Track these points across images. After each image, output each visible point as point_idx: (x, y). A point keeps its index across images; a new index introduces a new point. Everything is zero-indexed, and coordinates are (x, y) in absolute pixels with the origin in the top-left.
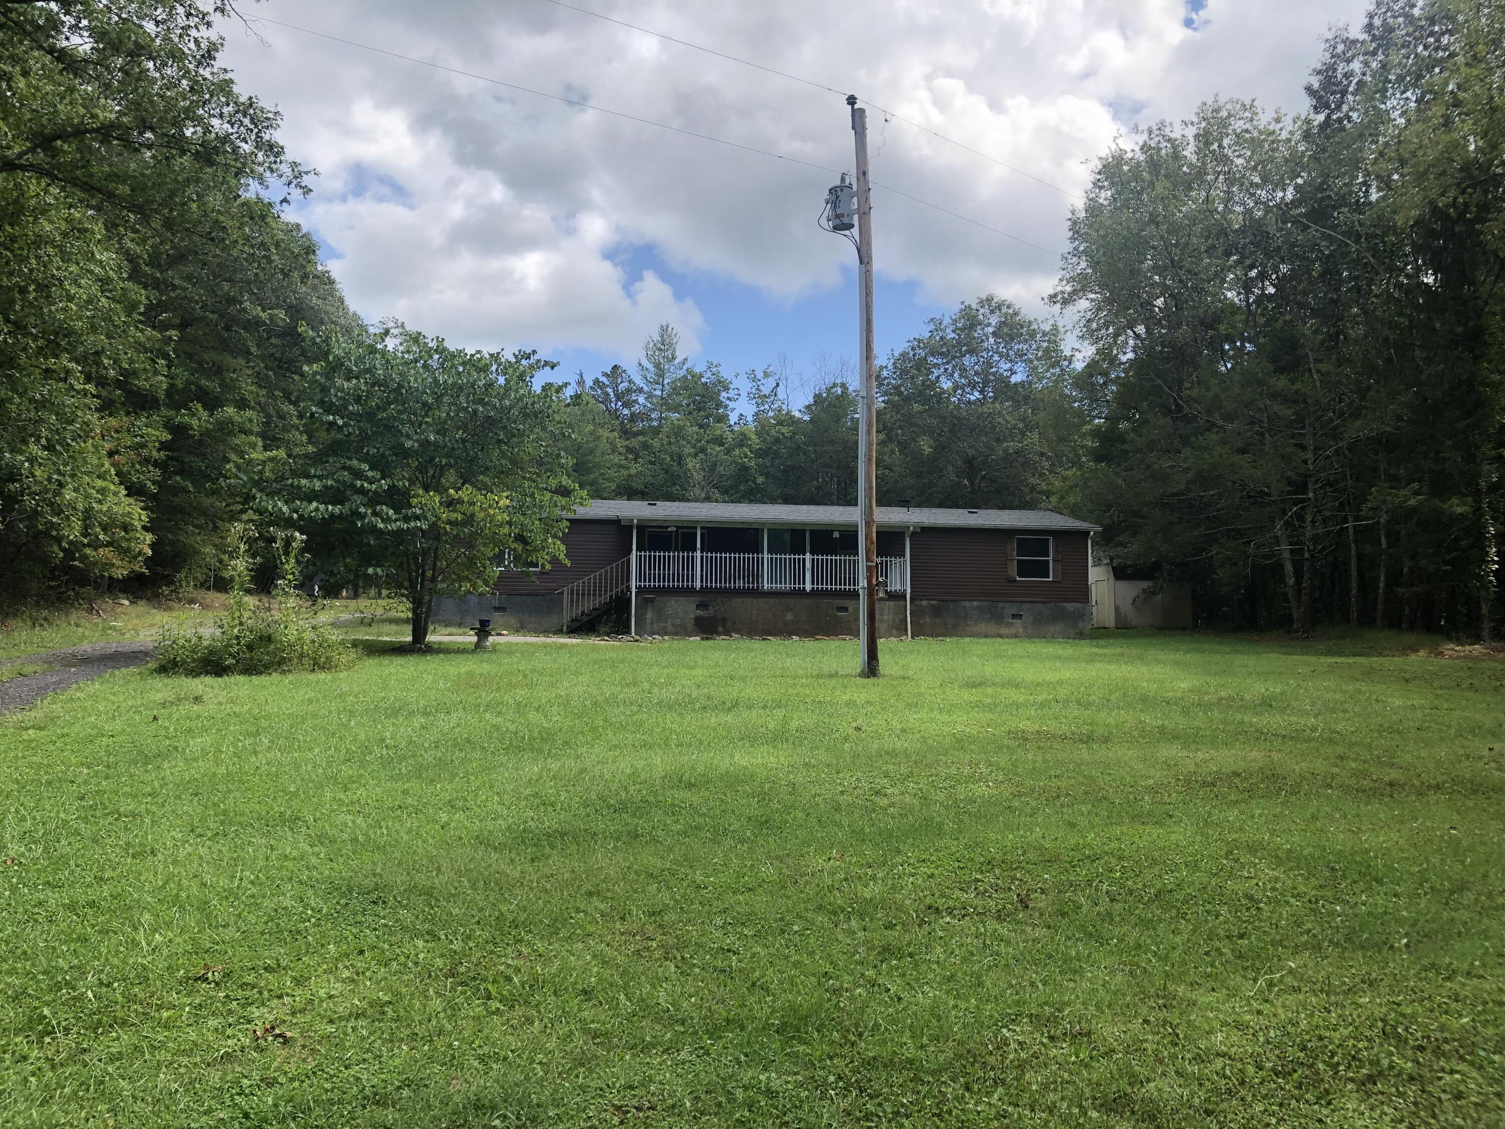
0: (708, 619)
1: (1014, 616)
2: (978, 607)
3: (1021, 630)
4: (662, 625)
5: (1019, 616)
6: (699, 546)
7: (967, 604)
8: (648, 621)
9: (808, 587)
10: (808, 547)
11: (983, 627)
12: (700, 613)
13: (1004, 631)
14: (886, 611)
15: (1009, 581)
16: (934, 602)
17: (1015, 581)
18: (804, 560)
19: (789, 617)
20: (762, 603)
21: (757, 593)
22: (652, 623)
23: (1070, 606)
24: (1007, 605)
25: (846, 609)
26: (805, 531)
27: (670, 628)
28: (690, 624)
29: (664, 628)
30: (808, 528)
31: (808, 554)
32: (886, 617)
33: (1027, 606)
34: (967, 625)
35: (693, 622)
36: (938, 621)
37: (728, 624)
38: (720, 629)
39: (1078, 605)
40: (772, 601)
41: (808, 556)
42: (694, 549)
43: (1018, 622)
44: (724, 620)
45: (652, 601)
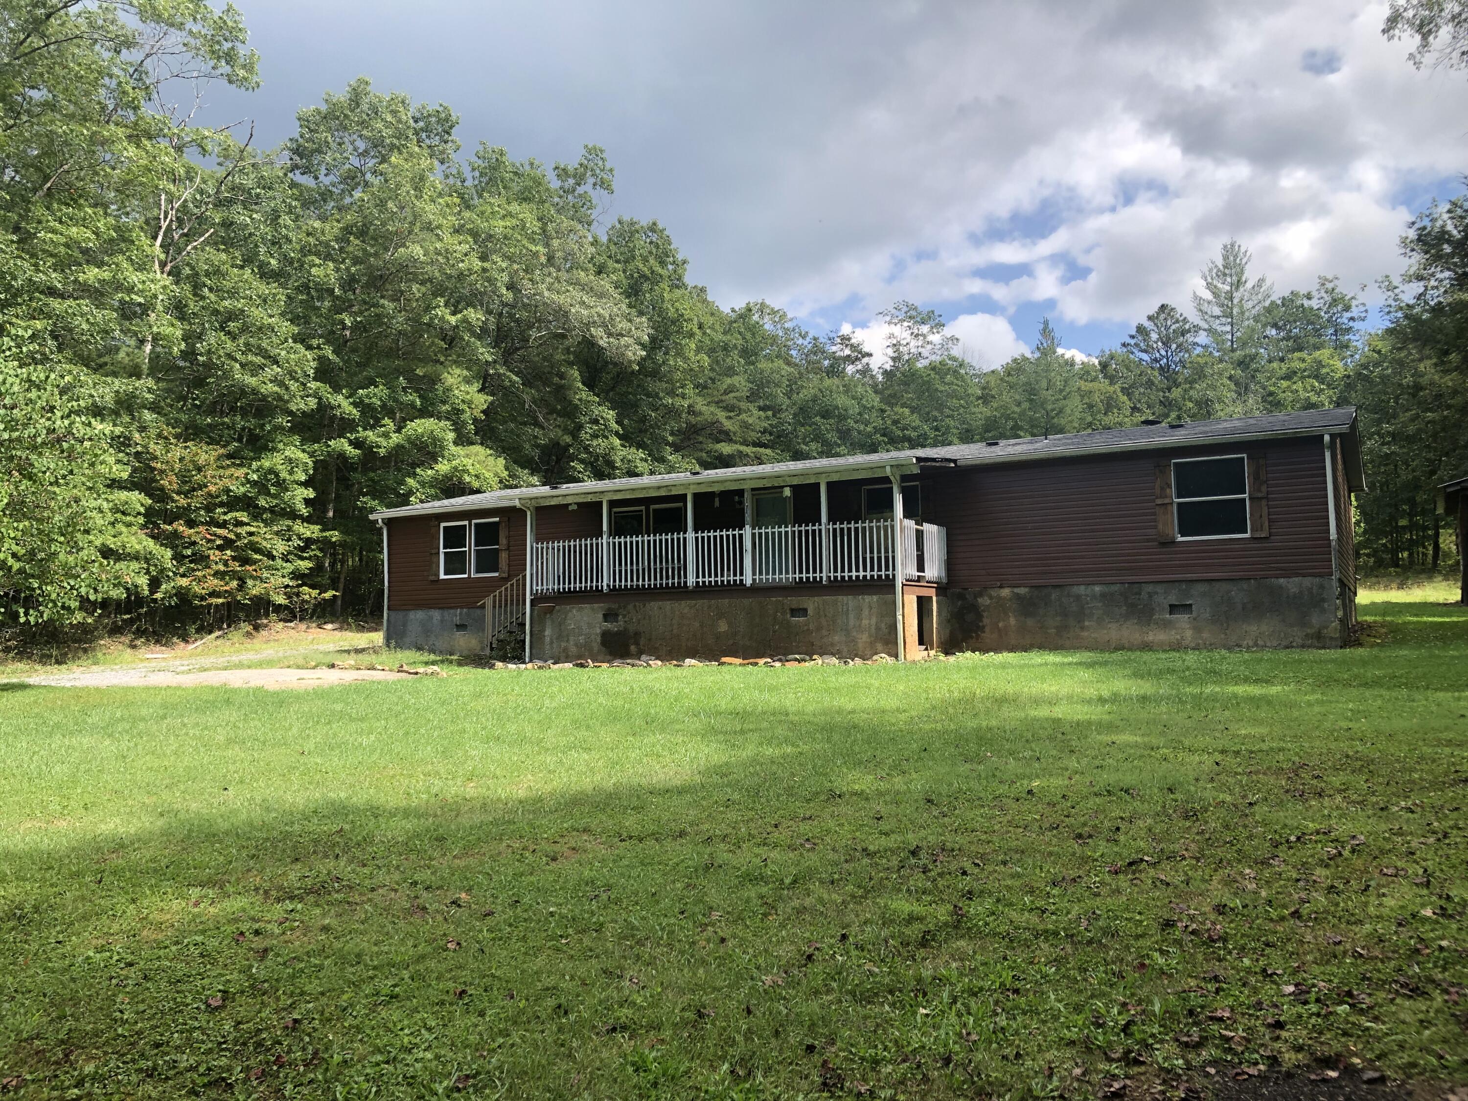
0: (618, 633)
1: (1173, 609)
2: (1103, 595)
3: (1189, 634)
4: (563, 644)
5: (1187, 608)
6: (605, 528)
7: (1081, 590)
8: (548, 639)
9: (749, 582)
10: (748, 517)
11: (1114, 632)
12: (608, 625)
13: (1155, 636)
14: (866, 612)
15: (1163, 544)
16: (1022, 591)
17: (1173, 542)
18: (741, 536)
19: (723, 627)
20: (684, 607)
21: (681, 592)
22: (552, 643)
23: (1292, 585)
24: (1160, 589)
25: (804, 612)
26: (740, 493)
27: (573, 650)
28: (596, 646)
29: (565, 650)
30: (746, 486)
31: (748, 528)
32: (865, 622)
33: (1201, 588)
34: (1082, 628)
35: (599, 639)
36: (1030, 622)
37: (642, 641)
38: (633, 648)
39: (1307, 582)
40: (701, 603)
41: (747, 531)
42: (600, 534)
43: (1182, 619)
44: (637, 634)
45: (551, 610)
